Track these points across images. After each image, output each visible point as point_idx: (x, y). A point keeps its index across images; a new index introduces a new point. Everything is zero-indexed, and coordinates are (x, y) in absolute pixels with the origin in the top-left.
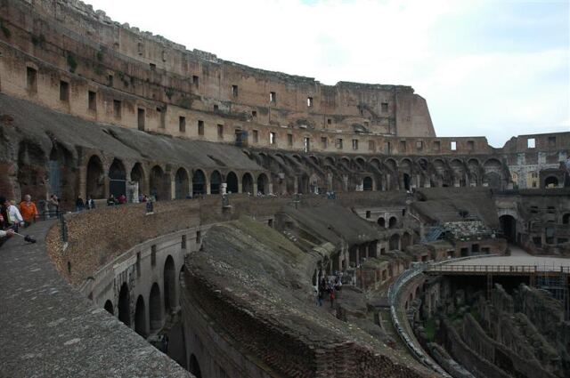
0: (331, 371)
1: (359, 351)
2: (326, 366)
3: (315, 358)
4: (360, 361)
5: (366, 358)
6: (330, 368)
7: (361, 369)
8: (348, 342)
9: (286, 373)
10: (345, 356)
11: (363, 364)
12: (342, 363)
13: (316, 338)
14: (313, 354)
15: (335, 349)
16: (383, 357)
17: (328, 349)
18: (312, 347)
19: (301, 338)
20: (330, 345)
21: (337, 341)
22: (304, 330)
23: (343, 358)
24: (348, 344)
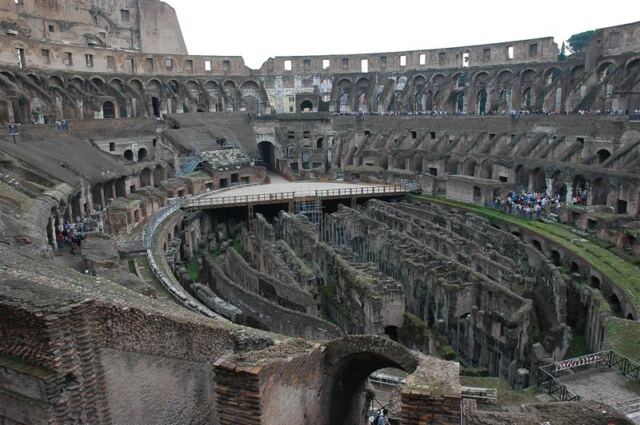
0: (68, 338)
1: (102, 308)
2: (61, 333)
3: (46, 327)
4: (106, 319)
5: (112, 314)
6: (67, 335)
7: (108, 329)
8: (87, 300)
9: (10, 353)
10: (85, 317)
11: (110, 322)
12: (82, 326)
13: (44, 302)
14: (41, 323)
15: (71, 311)
16: (132, 310)
17: (61, 313)
18: (38, 315)
19: (24, 307)
20: (64, 308)
21: (72, 302)
22: (27, 295)
23: (82, 320)
24: (87, 303)
